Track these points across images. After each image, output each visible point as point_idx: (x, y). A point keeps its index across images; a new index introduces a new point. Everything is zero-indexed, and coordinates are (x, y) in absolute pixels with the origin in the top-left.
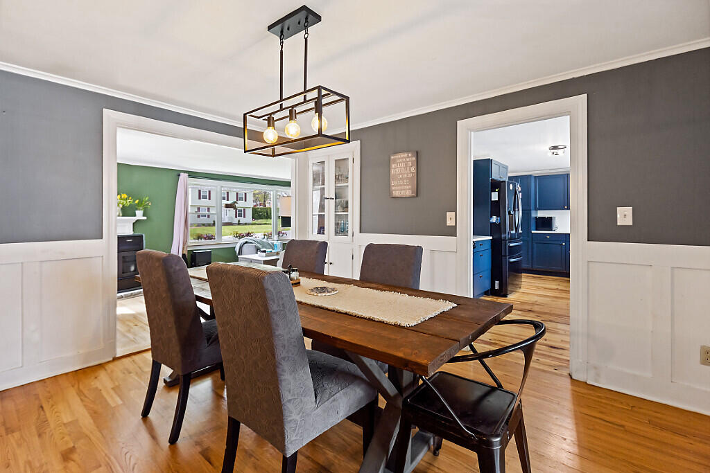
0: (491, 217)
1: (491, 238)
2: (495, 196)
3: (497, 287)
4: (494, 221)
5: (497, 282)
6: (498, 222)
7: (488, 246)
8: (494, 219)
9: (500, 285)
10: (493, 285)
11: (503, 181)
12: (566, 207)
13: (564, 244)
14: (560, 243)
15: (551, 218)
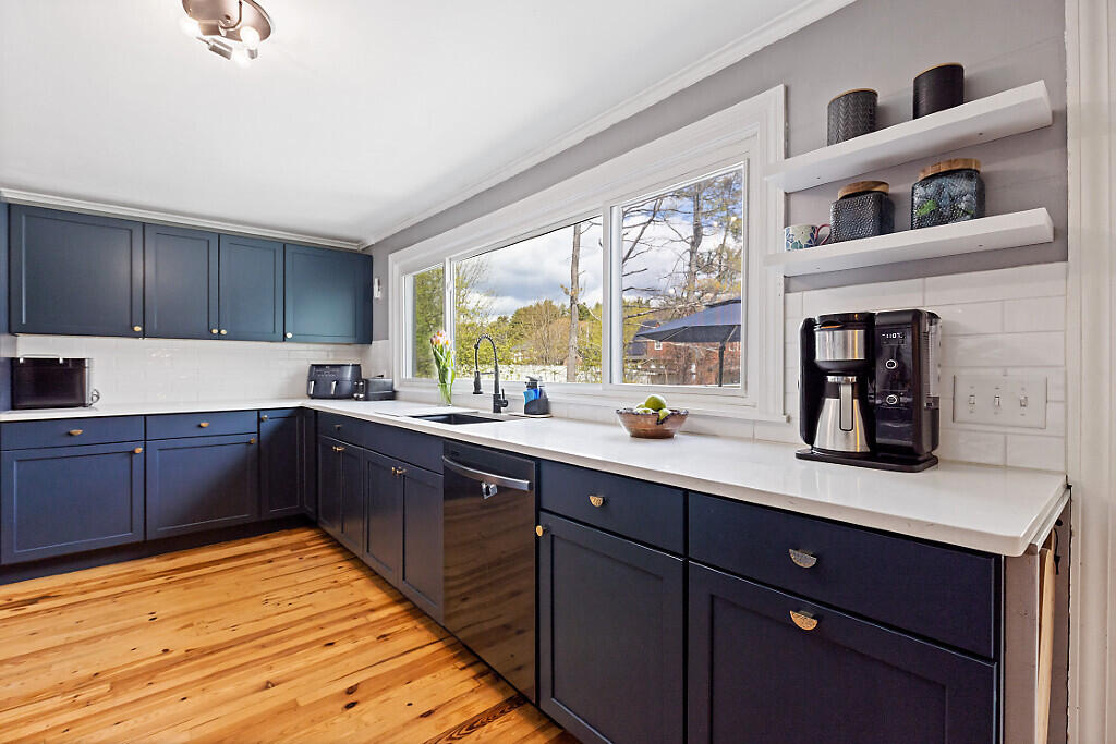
12: (138, 329)
13: (139, 450)
14: (127, 447)
15: (79, 363)
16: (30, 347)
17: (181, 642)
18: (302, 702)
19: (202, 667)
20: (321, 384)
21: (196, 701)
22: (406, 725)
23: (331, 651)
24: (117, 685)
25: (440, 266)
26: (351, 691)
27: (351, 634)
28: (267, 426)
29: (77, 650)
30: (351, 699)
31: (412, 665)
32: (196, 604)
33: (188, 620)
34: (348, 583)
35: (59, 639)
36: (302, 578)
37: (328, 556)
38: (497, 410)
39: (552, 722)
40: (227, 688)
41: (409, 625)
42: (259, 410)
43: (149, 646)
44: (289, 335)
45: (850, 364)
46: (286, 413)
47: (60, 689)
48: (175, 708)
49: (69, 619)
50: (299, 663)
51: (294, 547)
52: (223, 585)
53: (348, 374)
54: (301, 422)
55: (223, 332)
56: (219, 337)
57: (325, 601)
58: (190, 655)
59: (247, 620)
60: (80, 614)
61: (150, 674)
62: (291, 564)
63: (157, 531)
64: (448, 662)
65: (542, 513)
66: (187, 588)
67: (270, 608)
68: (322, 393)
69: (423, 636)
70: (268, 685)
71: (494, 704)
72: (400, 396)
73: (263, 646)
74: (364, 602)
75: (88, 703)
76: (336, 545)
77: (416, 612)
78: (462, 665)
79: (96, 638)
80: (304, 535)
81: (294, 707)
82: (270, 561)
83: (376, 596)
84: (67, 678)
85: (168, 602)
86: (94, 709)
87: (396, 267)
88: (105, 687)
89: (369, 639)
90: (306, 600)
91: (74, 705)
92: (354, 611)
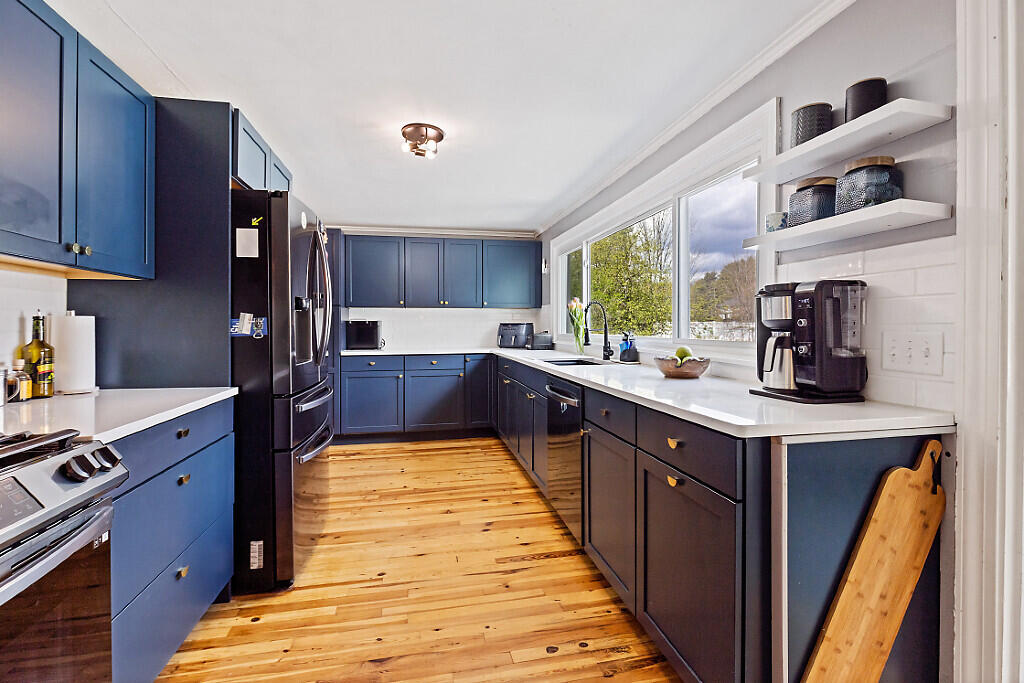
0: (235, 316)
1: (235, 391)
2: (247, 242)
3: (256, 561)
4: (246, 331)
5: (256, 547)
6: (261, 332)
7: (226, 424)
8: (245, 325)
9: (269, 553)
10: (241, 555)
11: (276, 194)
12: (402, 302)
13: (401, 376)
14: (395, 374)
15: (375, 324)
16: (355, 315)
17: (413, 484)
18: (462, 523)
19: (420, 497)
20: (506, 337)
21: (412, 511)
22: (512, 546)
23: (485, 504)
24: (383, 496)
25: (580, 247)
26: (489, 524)
27: (499, 498)
28: (471, 365)
29: (369, 479)
30: (488, 527)
31: (526, 520)
32: (423, 468)
33: (418, 475)
34: (508, 472)
35: (362, 473)
36: (482, 465)
37: (502, 455)
38: (606, 357)
39: (596, 568)
40: (428, 508)
41: (535, 500)
42: (465, 354)
43: (398, 483)
44: (485, 303)
45: (783, 322)
46: (482, 357)
47: (360, 493)
48: (404, 511)
49: (367, 465)
50: (465, 505)
51: (483, 448)
52: (439, 461)
53: (523, 330)
54: (491, 363)
55: (446, 303)
56: (444, 306)
57: (490, 479)
58: (415, 491)
59: (446, 481)
60: (372, 463)
61: (397, 495)
62: (478, 456)
63: (410, 427)
64: (549, 523)
65: (585, 422)
66: (422, 460)
67: (460, 477)
68: (507, 344)
69: (542, 508)
70: (448, 512)
71: (568, 549)
72: (557, 347)
73: (451, 494)
74: (514, 483)
75: (369, 501)
76: (507, 449)
77: (540, 495)
78: (557, 526)
79: (377, 475)
80: (493, 442)
81: (458, 524)
82: (468, 453)
83: (521, 481)
84: (363, 489)
85: (412, 465)
86: (371, 504)
87: (555, 249)
88: (377, 497)
89: (508, 502)
90: (480, 477)
91: (364, 500)
92: (504, 487)
